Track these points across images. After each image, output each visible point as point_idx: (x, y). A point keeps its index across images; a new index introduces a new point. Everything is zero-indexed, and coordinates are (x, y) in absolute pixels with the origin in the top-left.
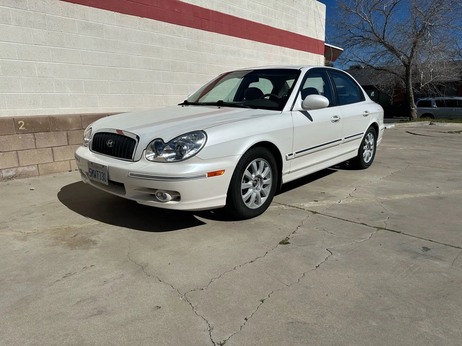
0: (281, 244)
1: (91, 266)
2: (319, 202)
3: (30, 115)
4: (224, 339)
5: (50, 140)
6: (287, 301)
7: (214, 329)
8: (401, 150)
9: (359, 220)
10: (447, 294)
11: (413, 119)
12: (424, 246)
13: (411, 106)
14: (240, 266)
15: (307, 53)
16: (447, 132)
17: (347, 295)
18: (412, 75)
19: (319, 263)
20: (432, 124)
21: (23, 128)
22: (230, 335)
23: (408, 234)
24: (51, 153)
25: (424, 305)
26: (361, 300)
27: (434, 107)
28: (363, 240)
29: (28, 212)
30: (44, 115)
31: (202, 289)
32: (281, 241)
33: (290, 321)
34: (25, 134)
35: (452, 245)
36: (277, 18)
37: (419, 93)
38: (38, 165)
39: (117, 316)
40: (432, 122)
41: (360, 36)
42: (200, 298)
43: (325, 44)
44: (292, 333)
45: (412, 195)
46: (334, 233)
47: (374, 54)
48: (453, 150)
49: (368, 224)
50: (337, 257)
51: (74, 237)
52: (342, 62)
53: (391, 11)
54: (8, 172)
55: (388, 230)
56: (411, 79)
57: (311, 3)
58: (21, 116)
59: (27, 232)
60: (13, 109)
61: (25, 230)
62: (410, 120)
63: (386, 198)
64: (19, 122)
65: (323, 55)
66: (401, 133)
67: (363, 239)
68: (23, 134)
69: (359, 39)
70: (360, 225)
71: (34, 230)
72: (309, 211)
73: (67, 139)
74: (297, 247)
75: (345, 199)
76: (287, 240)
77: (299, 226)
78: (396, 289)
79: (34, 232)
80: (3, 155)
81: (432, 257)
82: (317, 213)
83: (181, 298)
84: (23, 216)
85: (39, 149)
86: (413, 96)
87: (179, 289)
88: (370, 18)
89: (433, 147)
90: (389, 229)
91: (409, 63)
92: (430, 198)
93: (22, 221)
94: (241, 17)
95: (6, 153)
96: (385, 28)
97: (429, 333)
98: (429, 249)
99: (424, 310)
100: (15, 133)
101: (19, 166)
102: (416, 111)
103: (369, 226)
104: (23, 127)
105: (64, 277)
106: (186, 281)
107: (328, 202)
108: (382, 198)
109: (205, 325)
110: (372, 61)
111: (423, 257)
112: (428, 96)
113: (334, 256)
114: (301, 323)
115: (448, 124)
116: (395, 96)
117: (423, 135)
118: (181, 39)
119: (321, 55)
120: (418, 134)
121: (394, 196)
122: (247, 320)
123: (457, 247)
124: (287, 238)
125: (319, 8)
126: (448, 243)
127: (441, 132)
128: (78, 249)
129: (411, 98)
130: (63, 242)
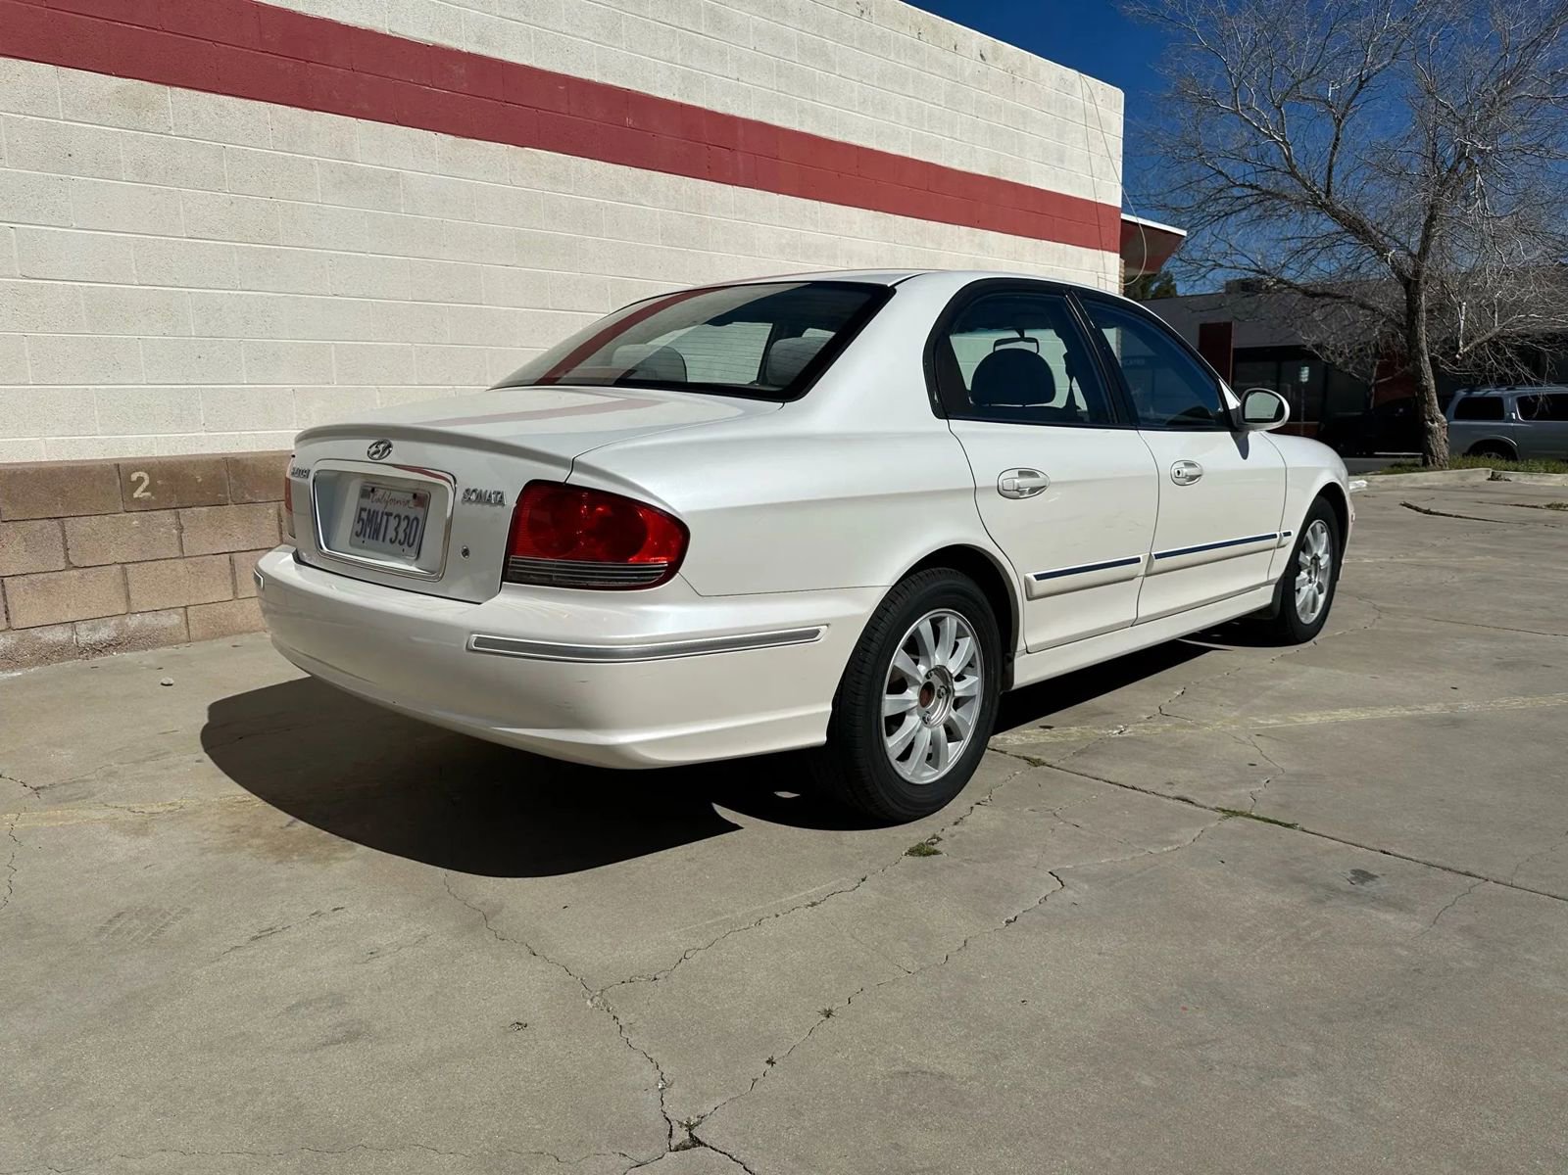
0: (911, 855)
1: (336, 909)
2: (1053, 732)
3: (167, 454)
4: (701, 1113)
5: (226, 531)
6: (901, 1015)
7: (675, 1085)
8: (1368, 564)
9: (1171, 786)
10: (1391, 1006)
11: (1433, 462)
12: (1358, 868)
13: (1427, 417)
14: (777, 916)
15: (1061, 245)
16: (1542, 504)
17: (1084, 1003)
18: (1430, 311)
19: (1018, 911)
20: (1497, 479)
21: (144, 494)
22: (719, 1102)
23: (1317, 831)
24: (229, 571)
25: (1311, 1034)
26: (1125, 1016)
27: (1512, 421)
28: (1170, 848)
29: (155, 751)
30: (210, 452)
31: (655, 979)
32: (914, 844)
33: (900, 1068)
34: (149, 513)
35: (1448, 864)
36: (958, 136)
37: (1455, 371)
38: (186, 607)
39: (400, 1046)
40: (1498, 473)
41: (1251, 186)
42: (645, 1002)
43: (1124, 216)
44: (901, 1101)
45: (1362, 712)
46: (1085, 825)
47: (1298, 244)
48: (1544, 565)
49: (1198, 800)
50: (1076, 896)
51: (288, 826)
52: (1191, 271)
53: (1353, 104)
54: (94, 629)
55: (1258, 818)
56: (1423, 328)
57: (1072, 86)
58: (141, 458)
59: (150, 810)
60: (117, 434)
61: (143, 805)
62: (1425, 463)
63: (1275, 721)
64: (134, 477)
65: (1116, 252)
66: (1384, 508)
67: (1171, 843)
68: (143, 513)
69: (1247, 196)
70: (1171, 802)
71: (170, 804)
72: (1019, 757)
73: (277, 529)
74: (962, 863)
75: (1145, 722)
76: (933, 844)
77: (979, 804)
78: (1238, 989)
79: (170, 811)
80: (82, 577)
81: (1374, 899)
82: (1044, 764)
83: (589, 1002)
84: (137, 762)
85: (190, 559)
86: (1433, 382)
87: (587, 977)
88: (1280, 127)
89: (1478, 558)
90: (1262, 816)
91: (1417, 273)
92: (1420, 722)
93: (136, 778)
94: (837, 137)
95: (90, 569)
96: (1331, 160)
97: (1307, 1110)
98: (1372, 877)
99: (1308, 1048)
100: (121, 508)
101: (130, 613)
102: (1443, 433)
103: (1201, 807)
104: (143, 492)
105: (255, 938)
106: (610, 954)
107: (1083, 731)
108: (1261, 722)
109: (650, 1075)
110: (1291, 266)
111: (1345, 898)
112: (1485, 384)
113: (1070, 893)
114: (932, 1074)
115: (1555, 477)
116: (1381, 381)
117: (1456, 517)
118: (645, 211)
119: (1109, 251)
120: (1441, 512)
121: (1302, 715)
122: (773, 1063)
123: (1464, 870)
124: (934, 837)
125: (1098, 102)
126: (1438, 860)
127: (1522, 506)
128: (297, 861)
129: (1427, 389)
130: (257, 842)
